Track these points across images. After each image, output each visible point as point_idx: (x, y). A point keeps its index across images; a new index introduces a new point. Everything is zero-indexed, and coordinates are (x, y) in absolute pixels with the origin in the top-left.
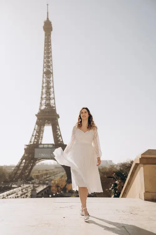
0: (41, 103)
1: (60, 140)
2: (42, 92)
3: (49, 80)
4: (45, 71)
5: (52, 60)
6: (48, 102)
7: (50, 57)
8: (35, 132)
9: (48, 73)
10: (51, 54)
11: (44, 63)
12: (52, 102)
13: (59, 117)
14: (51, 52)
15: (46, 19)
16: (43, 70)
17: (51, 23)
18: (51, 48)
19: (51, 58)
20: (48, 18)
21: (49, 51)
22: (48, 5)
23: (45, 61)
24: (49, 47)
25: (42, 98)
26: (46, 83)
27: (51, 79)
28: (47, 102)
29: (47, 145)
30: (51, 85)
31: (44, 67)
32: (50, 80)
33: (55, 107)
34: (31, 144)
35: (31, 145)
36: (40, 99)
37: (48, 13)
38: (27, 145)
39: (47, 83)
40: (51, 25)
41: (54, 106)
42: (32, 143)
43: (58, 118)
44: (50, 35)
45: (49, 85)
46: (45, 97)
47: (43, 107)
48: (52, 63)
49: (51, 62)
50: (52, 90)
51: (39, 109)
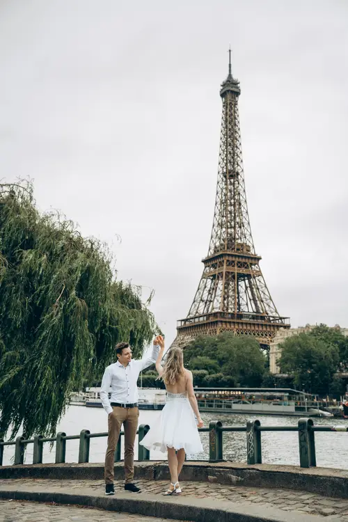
22: (230, 51)
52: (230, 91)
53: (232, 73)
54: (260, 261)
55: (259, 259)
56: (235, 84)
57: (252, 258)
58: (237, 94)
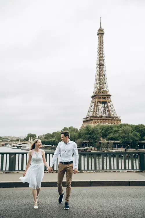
9: (101, 65)
20: (101, 27)
22: (101, 17)
37: (101, 23)
52: (101, 33)
53: (101, 26)
54: (111, 96)
55: (110, 96)
56: (102, 30)
57: (108, 96)
58: (103, 34)
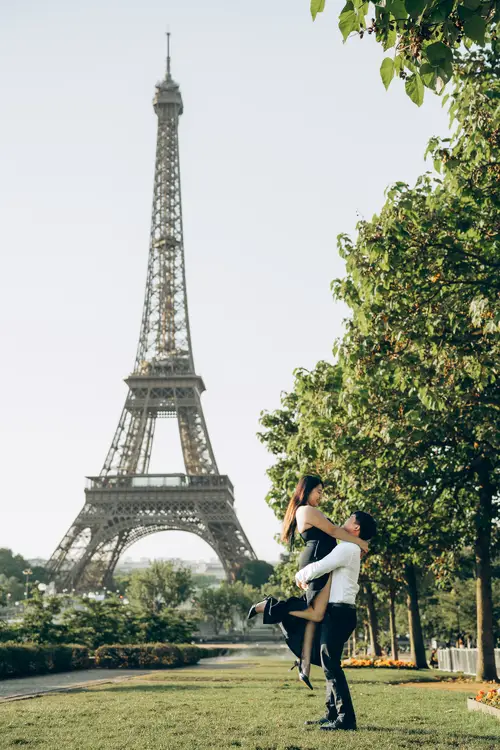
0: (143, 340)
1: (206, 461)
2: (147, 303)
3: (172, 265)
4: (157, 236)
5: (179, 203)
6: (166, 338)
7: (175, 192)
8: (124, 435)
10: (177, 184)
11: (156, 212)
12: (180, 336)
13: (203, 388)
14: (178, 177)
15: (162, 78)
16: (153, 234)
17: (177, 87)
18: (178, 165)
19: (177, 197)
20: (169, 76)
21: (173, 175)
22: (168, 34)
23: (158, 208)
24: (173, 164)
25: (145, 322)
26: (160, 275)
27: (178, 262)
28: (162, 336)
29: (162, 479)
30: (178, 281)
31: (155, 226)
32: (175, 268)
33: (189, 352)
34: (109, 474)
35: (108, 478)
36: (139, 326)
37: (168, 58)
38: (92, 478)
39: (165, 276)
40: (179, 95)
41: (186, 348)
42: (113, 472)
43: (201, 393)
44: (174, 127)
45: (172, 283)
46: (158, 322)
47: (151, 355)
48: (181, 213)
49: (177, 209)
50: (179, 297)
51: (137, 360)
52: (168, 102)
53: (171, 72)
